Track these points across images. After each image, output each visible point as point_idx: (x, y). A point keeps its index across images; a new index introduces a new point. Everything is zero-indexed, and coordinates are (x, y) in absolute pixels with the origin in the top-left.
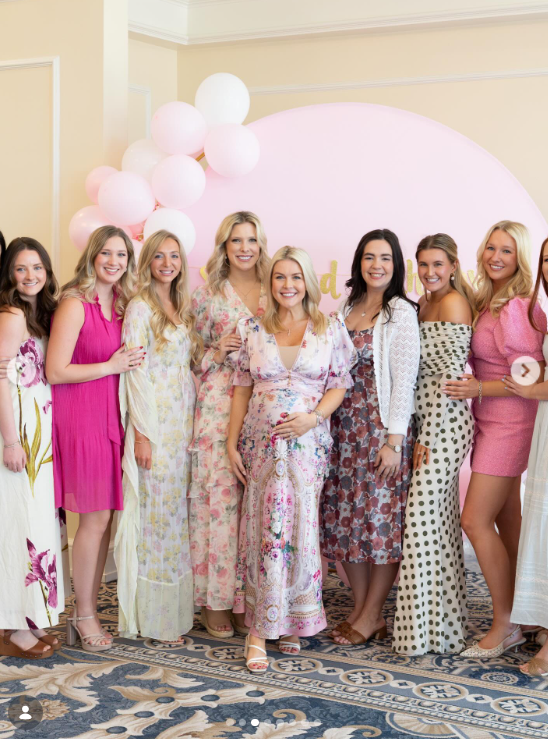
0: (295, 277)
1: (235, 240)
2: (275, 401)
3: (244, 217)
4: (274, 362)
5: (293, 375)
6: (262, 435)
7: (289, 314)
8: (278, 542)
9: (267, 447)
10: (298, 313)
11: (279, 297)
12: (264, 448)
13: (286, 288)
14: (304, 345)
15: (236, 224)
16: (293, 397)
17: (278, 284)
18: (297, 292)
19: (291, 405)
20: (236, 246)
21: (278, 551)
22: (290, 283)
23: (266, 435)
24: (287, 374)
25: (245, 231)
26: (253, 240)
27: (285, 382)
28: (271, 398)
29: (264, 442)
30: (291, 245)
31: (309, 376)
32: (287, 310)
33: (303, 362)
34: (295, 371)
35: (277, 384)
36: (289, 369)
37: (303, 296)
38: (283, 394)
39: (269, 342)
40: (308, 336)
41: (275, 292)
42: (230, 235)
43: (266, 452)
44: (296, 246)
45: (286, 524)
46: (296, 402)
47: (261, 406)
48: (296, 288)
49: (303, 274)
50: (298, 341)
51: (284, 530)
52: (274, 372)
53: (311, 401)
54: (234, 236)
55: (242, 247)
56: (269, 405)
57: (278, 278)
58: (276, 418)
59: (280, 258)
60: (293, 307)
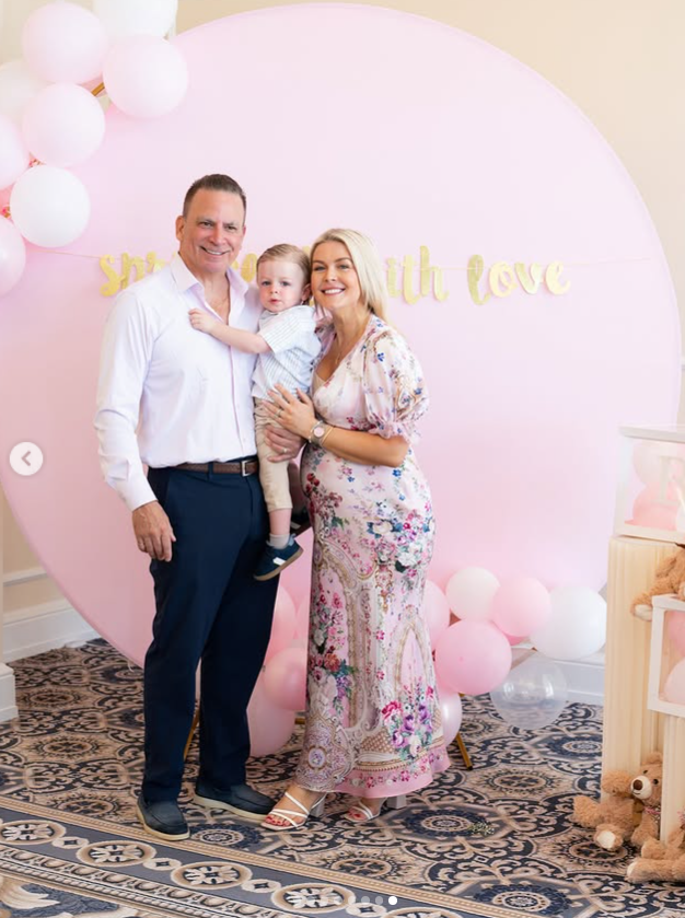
0: (341, 265)
11: (318, 296)
13: (328, 282)
18: (345, 287)
22: (334, 274)
41: (315, 289)
49: (352, 261)
57: (318, 268)
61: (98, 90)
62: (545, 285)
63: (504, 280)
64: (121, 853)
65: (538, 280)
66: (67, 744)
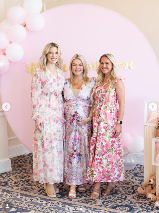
0: (80, 65)
1: (50, 53)
2: (72, 108)
3: (53, 45)
4: (71, 95)
5: (78, 99)
6: (69, 119)
7: (77, 77)
8: (75, 153)
9: (71, 122)
10: (81, 78)
11: (74, 72)
12: (70, 123)
13: (77, 69)
14: (82, 89)
15: (51, 47)
16: (78, 106)
17: (74, 67)
18: (81, 70)
19: (78, 108)
20: (51, 55)
21: (75, 156)
22: (78, 67)
23: (70, 119)
24: (76, 99)
25: (54, 49)
26: (57, 53)
27: (76, 101)
28: (71, 106)
29: (70, 121)
30: (78, 54)
31: (83, 100)
32: (77, 76)
33: (81, 95)
34: (78, 98)
35: (73, 102)
36: (76, 97)
37: (82, 71)
38: (75, 105)
39: (70, 88)
40: (83, 86)
41: (73, 70)
42: (49, 51)
43: (70, 124)
44: (80, 54)
45: (78, 147)
46: (80, 108)
47: (68, 109)
48: (80, 69)
49: (82, 64)
50: (80, 88)
51: (78, 149)
52: (71, 98)
53: (85, 107)
54: (51, 51)
55: (53, 56)
56: (71, 109)
57: (74, 65)
58: (73, 113)
59: (75, 59)
60: (79, 75)
61: (25, 26)
62: (129, 67)
63: (120, 66)
64: (32, 199)
65: (128, 66)
66: (23, 176)
